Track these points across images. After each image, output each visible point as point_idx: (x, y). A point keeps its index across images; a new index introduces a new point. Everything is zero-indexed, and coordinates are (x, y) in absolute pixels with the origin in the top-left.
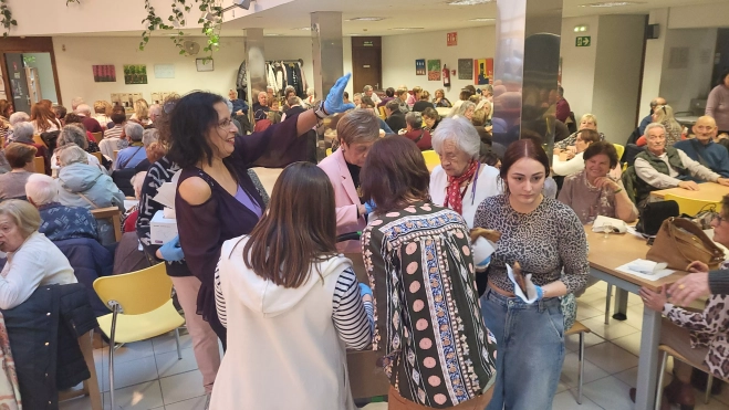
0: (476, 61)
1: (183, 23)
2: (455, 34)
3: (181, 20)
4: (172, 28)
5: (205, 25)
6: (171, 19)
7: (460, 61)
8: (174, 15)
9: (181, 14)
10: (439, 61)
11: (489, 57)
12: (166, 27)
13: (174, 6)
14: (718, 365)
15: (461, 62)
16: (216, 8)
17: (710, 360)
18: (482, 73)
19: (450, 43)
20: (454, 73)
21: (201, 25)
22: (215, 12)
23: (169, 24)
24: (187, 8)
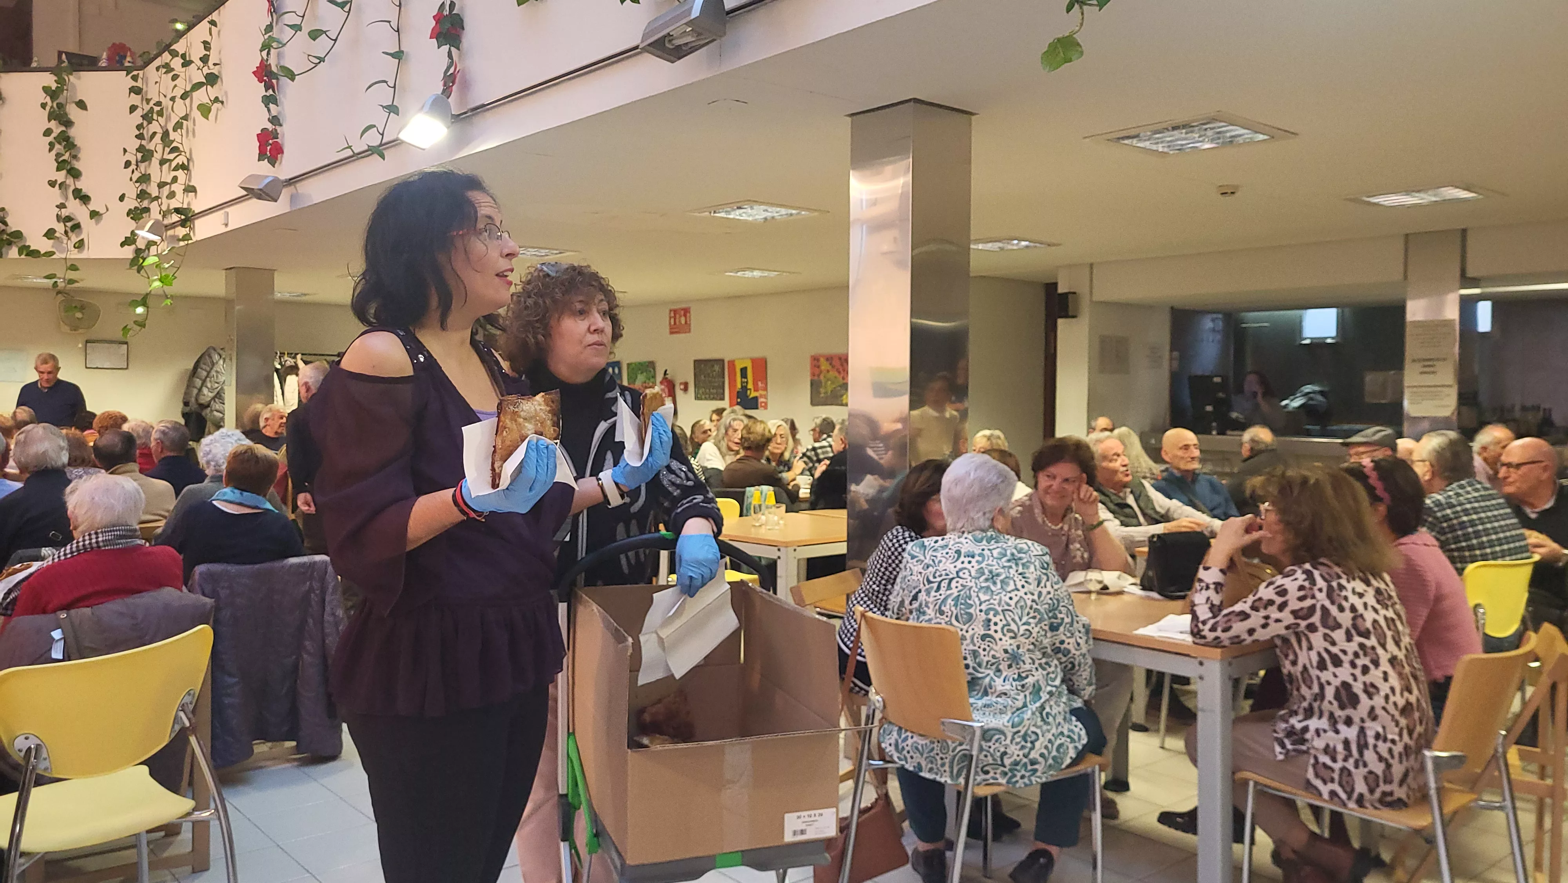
0: (732, 363)
1: (80, 245)
2: (686, 311)
3: (74, 239)
4: (50, 254)
5: (138, 251)
6: (50, 234)
7: (698, 363)
8: (60, 228)
9: (77, 227)
10: (651, 365)
11: (757, 354)
12: (34, 254)
13: (62, 206)
14: (1332, 780)
15: (701, 366)
16: (178, 211)
17: (1317, 775)
18: (744, 388)
19: (675, 329)
20: (686, 389)
21: (128, 252)
22: (175, 218)
23: (43, 245)
24: (94, 214)
